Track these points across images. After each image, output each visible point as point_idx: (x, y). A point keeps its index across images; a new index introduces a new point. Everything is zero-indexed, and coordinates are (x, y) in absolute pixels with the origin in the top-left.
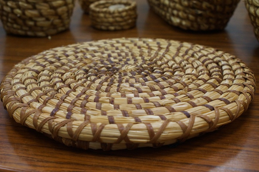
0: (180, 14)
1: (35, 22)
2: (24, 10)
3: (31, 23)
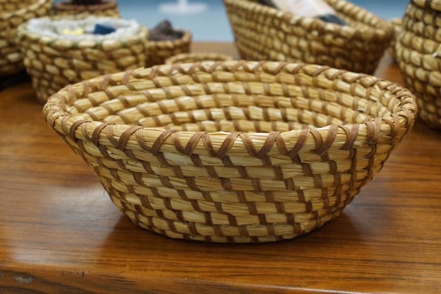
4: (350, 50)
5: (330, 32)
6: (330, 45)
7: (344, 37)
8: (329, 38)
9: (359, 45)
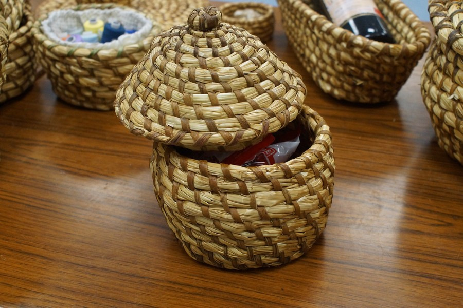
0: (332, 79)
1: (94, 92)
2: (77, 76)
3: (88, 94)
4: (378, 64)
5: (358, 46)
6: (358, 58)
7: (372, 52)
8: (357, 51)
9: (388, 60)
